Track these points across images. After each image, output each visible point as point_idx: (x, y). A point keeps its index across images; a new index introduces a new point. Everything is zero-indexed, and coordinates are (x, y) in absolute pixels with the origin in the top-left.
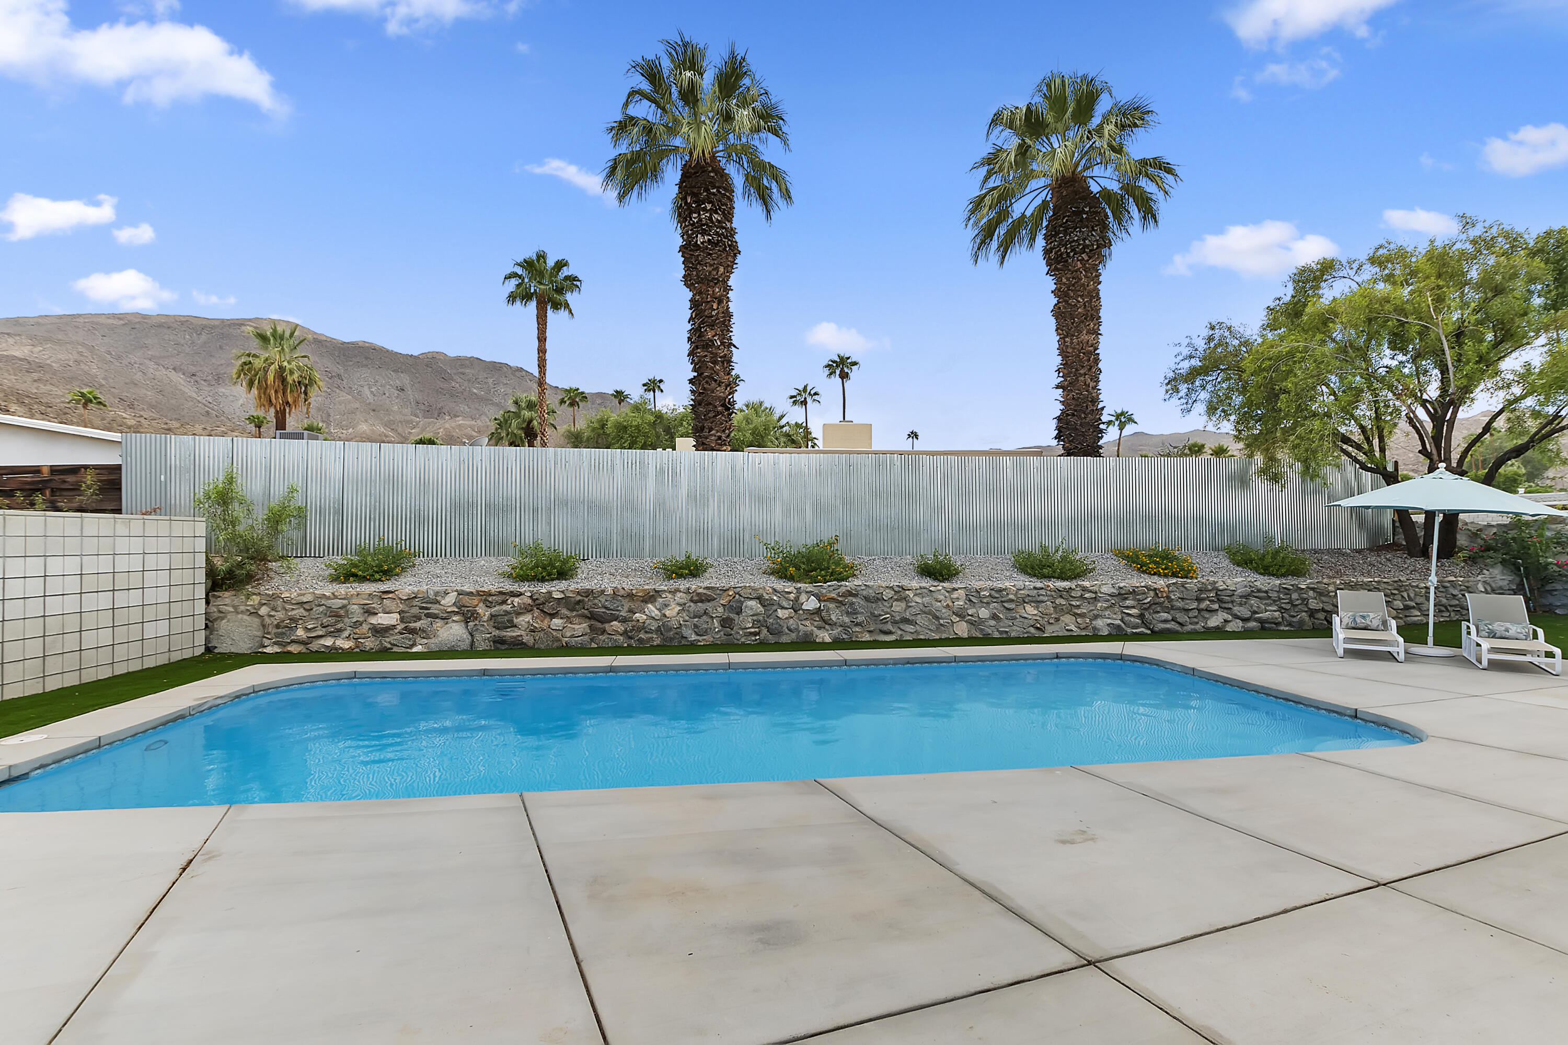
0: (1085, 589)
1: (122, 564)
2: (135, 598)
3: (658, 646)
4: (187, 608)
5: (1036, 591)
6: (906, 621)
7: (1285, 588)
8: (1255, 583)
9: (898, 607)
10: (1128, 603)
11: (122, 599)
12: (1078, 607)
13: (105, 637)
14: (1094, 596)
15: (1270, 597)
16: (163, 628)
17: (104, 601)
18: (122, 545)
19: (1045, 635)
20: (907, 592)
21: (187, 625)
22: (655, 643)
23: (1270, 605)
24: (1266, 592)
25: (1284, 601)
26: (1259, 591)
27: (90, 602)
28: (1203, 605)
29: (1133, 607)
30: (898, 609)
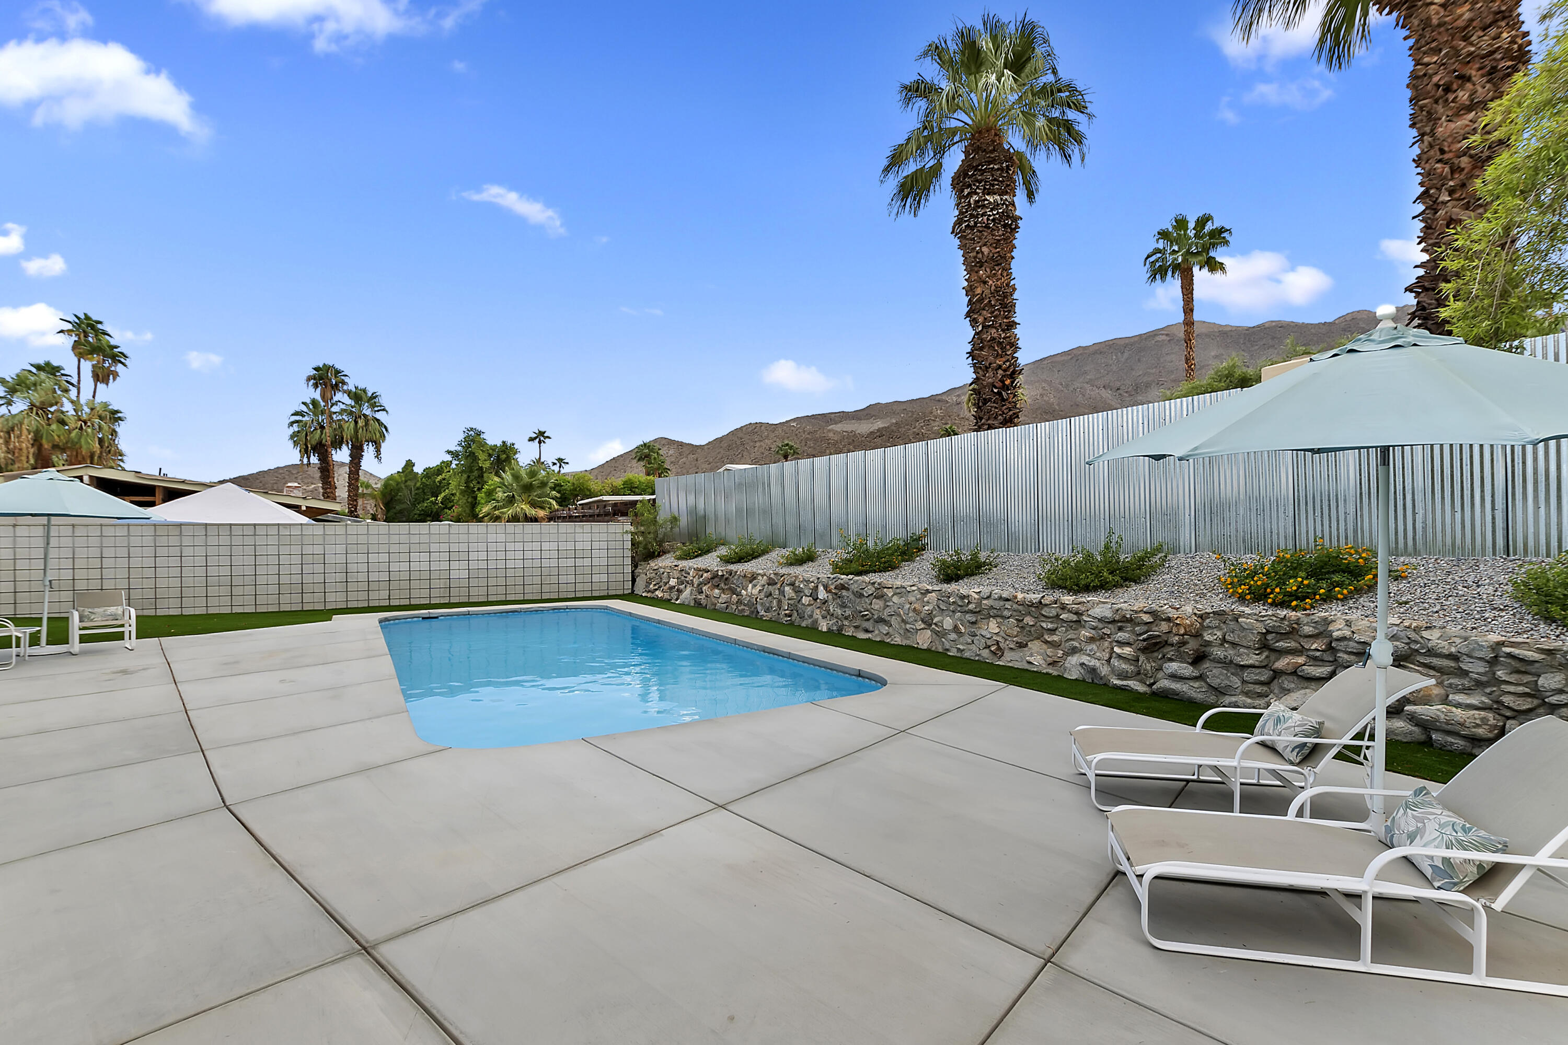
0: (1063, 607)
1: (579, 546)
2: (587, 562)
3: (747, 616)
4: (620, 569)
5: (1002, 603)
6: (881, 620)
7: (1509, 655)
8: (1425, 634)
9: (877, 604)
10: (1121, 636)
11: (579, 562)
12: (1052, 631)
13: (571, 579)
14: (1075, 618)
15: (1465, 673)
16: (604, 578)
17: (571, 562)
18: (579, 537)
19: (1001, 663)
20: (885, 590)
21: (620, 577)
22: (746, 614)
23: (1465, 690)
24: (1454, 657)
25: (1511, 689)
26: (1431, 652)
27: (563, 563)
28: (1282, 663)
29: (1128, 644)
30: (877, 607)
